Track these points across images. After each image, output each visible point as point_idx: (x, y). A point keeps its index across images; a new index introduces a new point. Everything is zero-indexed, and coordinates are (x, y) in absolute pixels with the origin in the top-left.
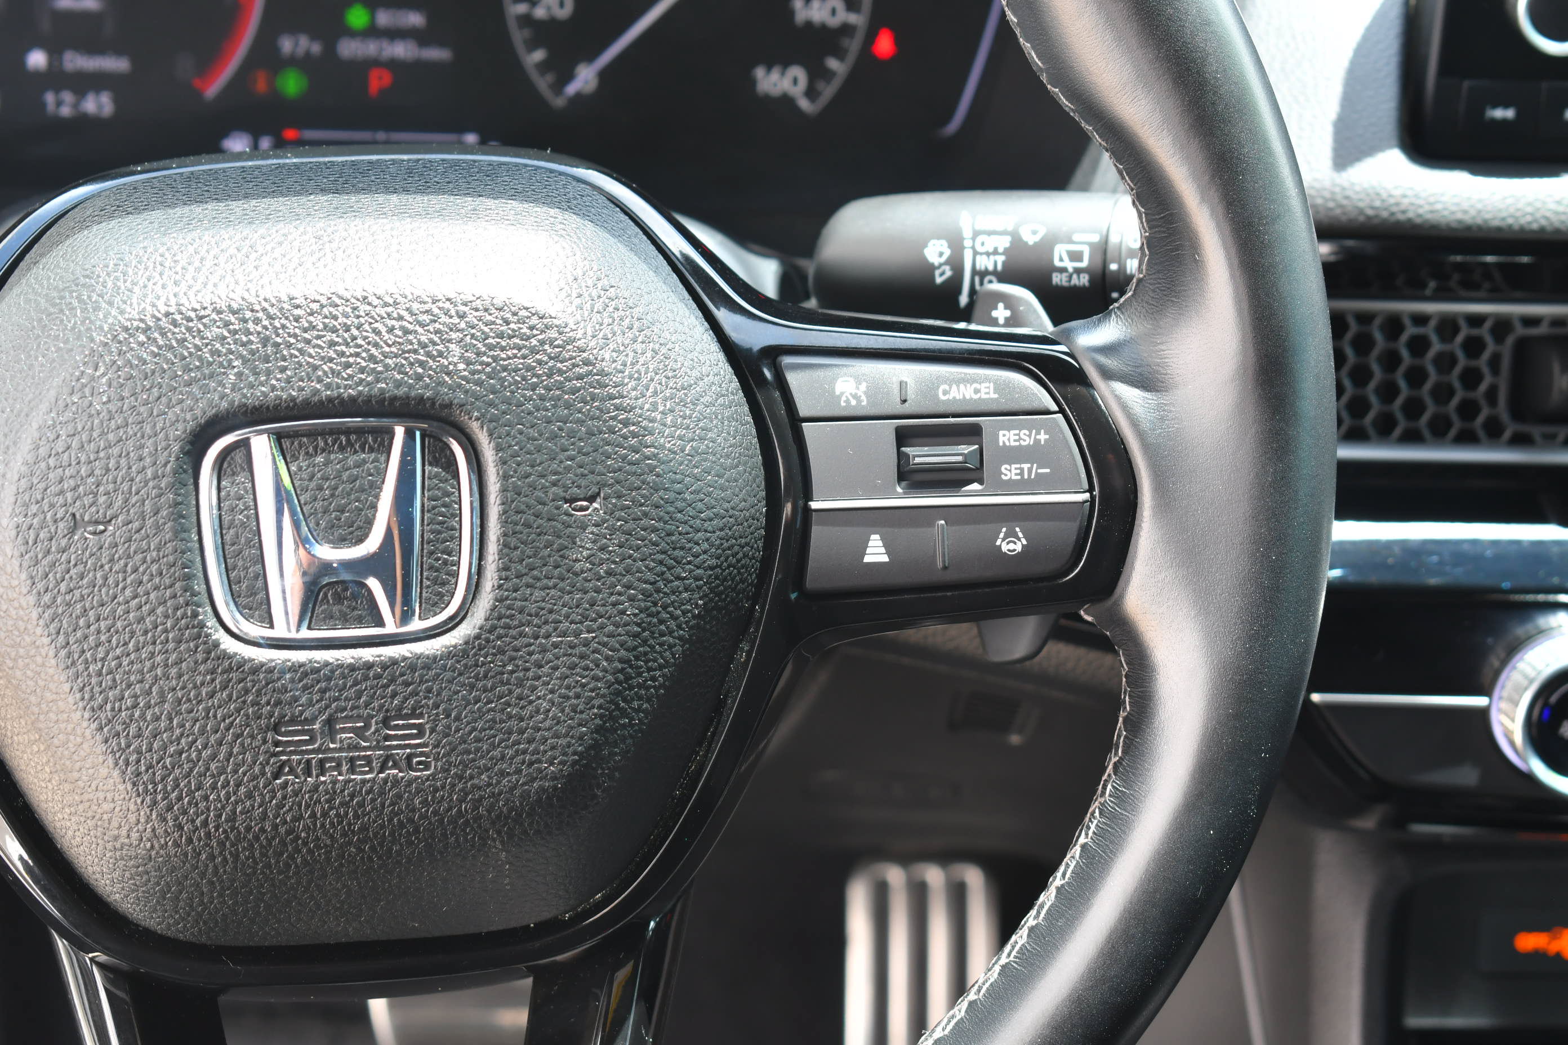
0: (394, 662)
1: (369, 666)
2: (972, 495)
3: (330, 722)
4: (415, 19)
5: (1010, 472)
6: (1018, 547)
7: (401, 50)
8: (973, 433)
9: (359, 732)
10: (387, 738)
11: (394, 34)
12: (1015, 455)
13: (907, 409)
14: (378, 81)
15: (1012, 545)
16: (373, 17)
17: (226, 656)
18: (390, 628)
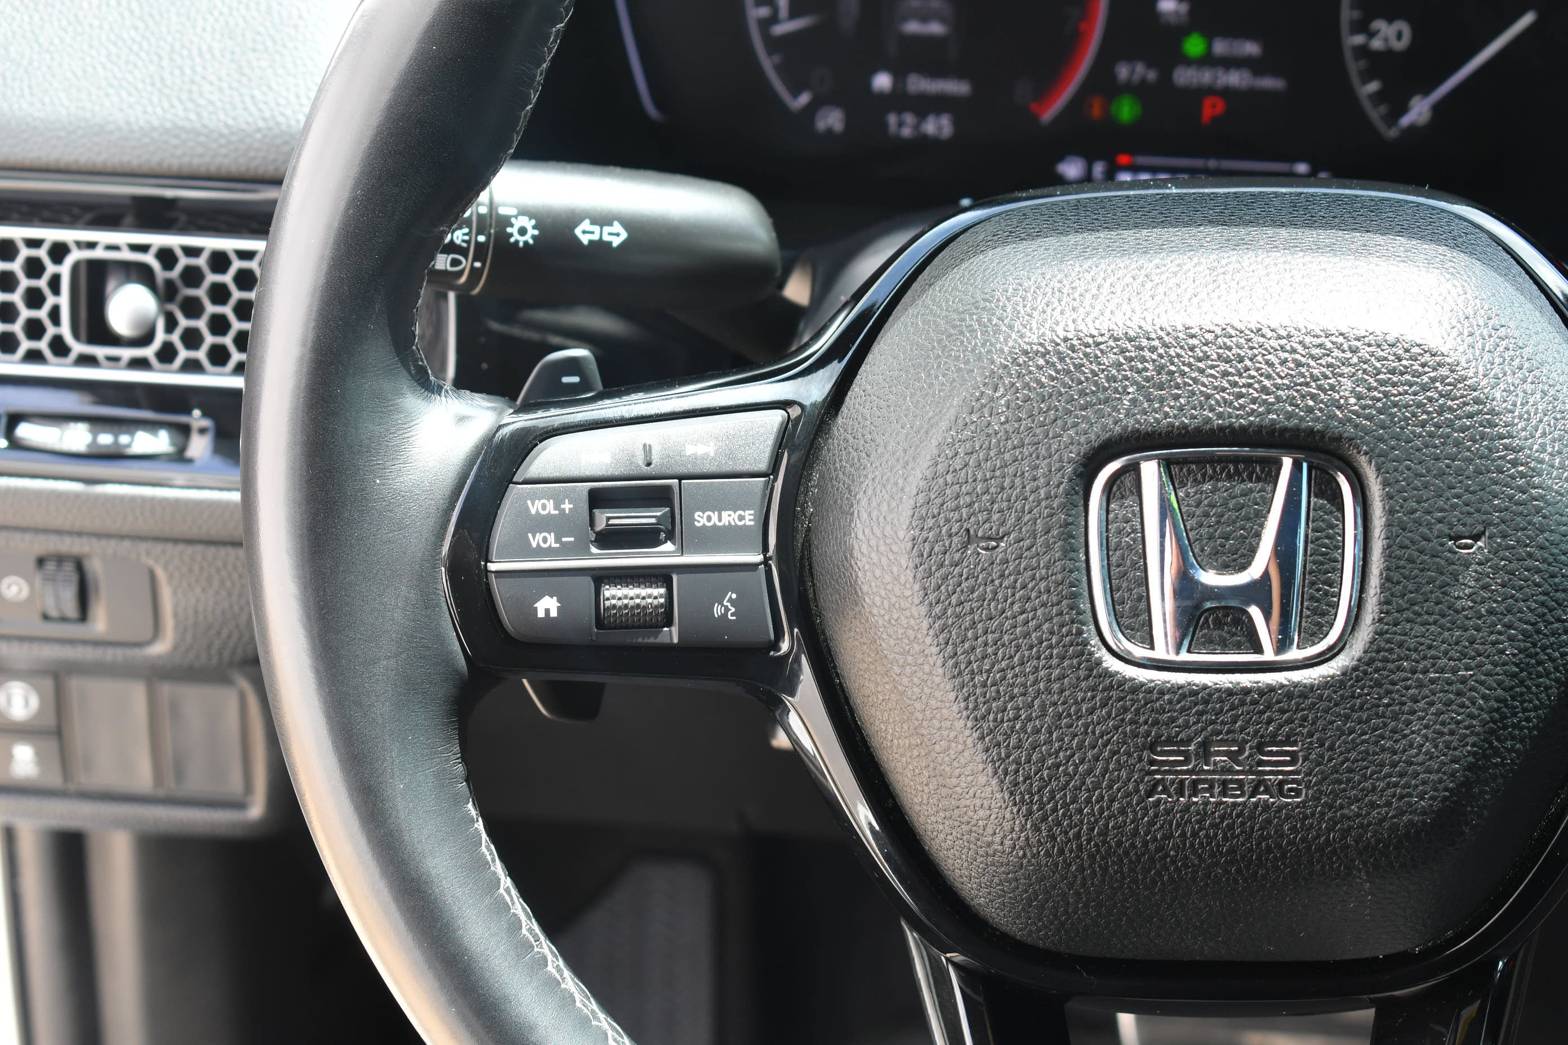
0: (1271, 689)
1: (1246, 691)
3: (1205, 745)
4: (1251, 48)
7: (1235, 79)
9: (1233, 756)
10: (1261, 763)
11: (1229, 63)
14: (1211, 109)
16: (1210, 46)
17: (1108, 674)
18: (1269, 655)
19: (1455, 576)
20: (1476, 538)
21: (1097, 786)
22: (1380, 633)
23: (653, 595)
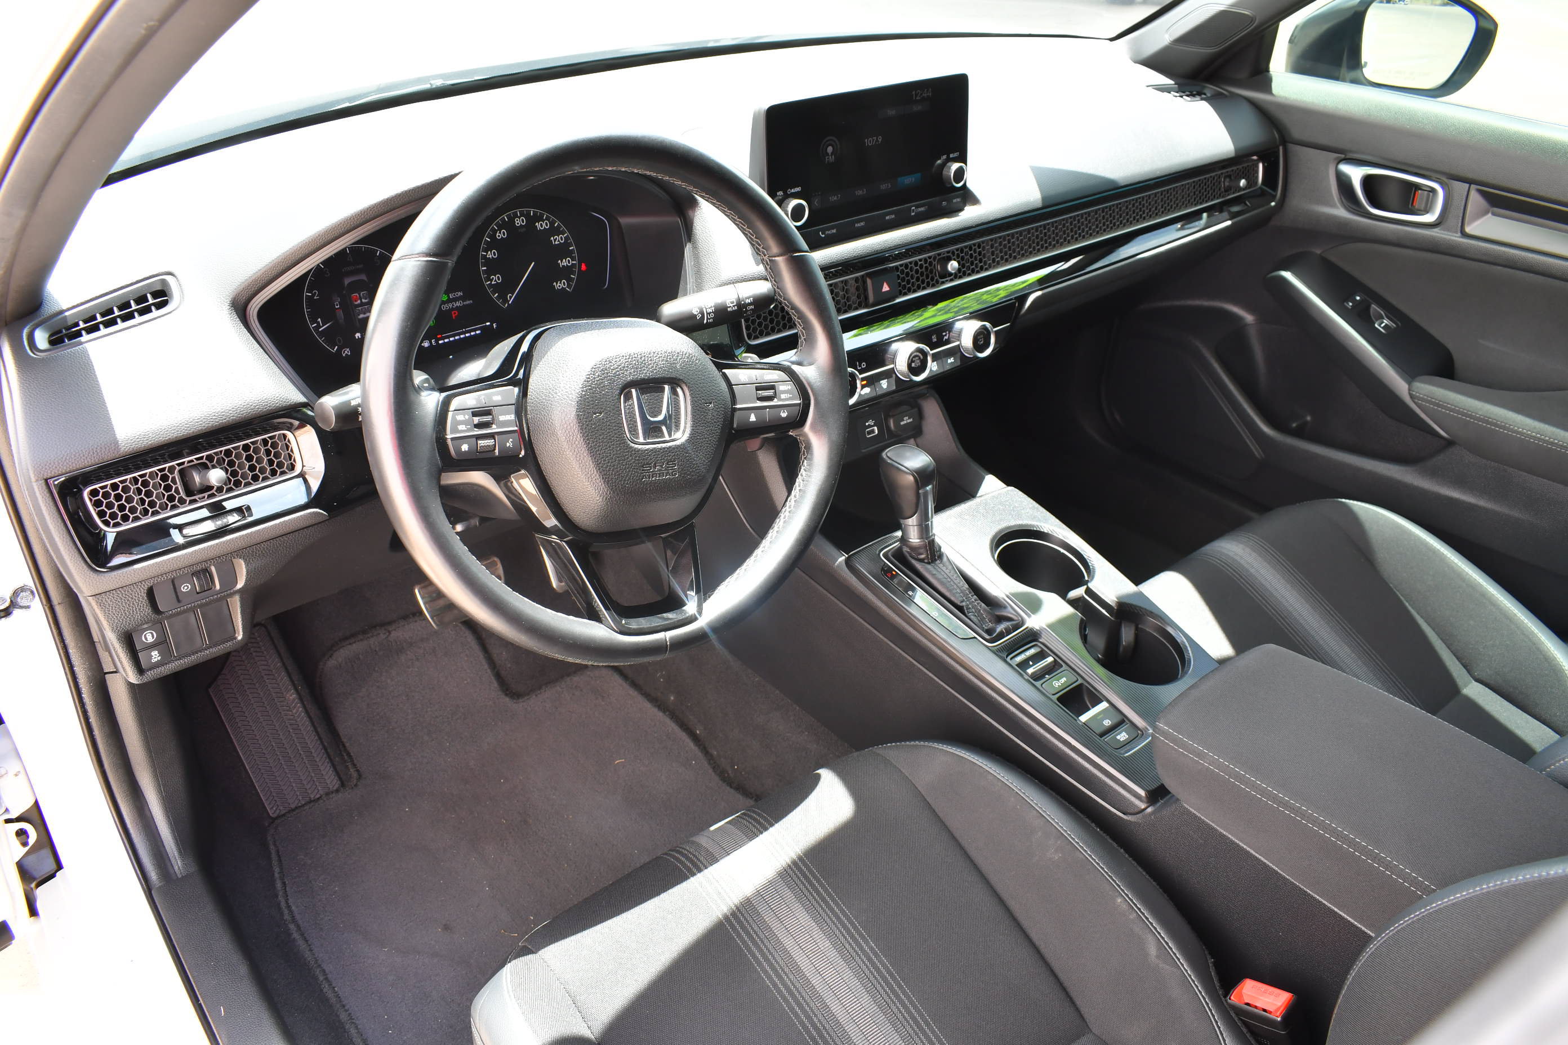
0: (670, 447)
1: (664, 448)
2: (775, 402)
3: (655, 464)
4: (460, 294)
5: (783, 396)
6: (785, 415)
7: (458, 304)
8: (773, 387)
9: (661, 466)
10: (668, 467)
11: (455, 300)
12: (784, 392)
13: (758, 381)
14: (454, 315)
15: (784, 415)
16: (449, 296)
17: (631, 447)
18: (667, 438)
19: (707, 413)
20: (711, 403)
21: (630, 479)
22: (693, 430)
23: (490, 442)
